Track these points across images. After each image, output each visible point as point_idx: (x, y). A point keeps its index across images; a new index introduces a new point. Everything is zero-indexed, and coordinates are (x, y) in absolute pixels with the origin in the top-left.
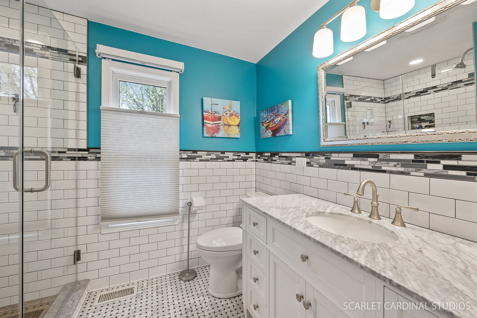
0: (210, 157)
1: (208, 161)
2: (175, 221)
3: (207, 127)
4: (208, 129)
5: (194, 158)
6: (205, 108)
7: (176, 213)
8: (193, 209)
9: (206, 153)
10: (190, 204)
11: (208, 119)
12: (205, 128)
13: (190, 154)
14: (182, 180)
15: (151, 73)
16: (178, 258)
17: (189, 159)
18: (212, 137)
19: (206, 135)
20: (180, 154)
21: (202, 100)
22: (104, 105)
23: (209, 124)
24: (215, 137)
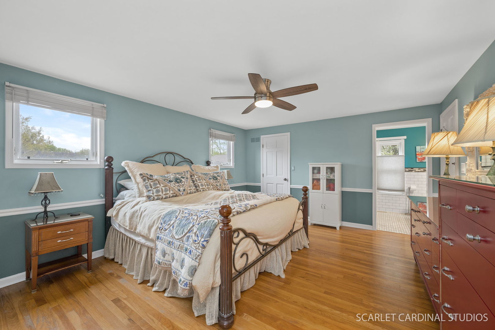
0: (420, 170)
1: (419, 172)
2: (403, 194)
3: (418, 158)
4: (419, 159)
5: (412, 171)
6: (417, 151)
7: (403, 191)
8: (411, 190)
9: (418, 169)
10: (409, 188)
11: (418, 155)
12: (417, 159)
13: (410, 169)
14: (406, 180)
15: (387, 142)
16: (404, 209)
17: (409, 171)
18: (421, 162)
19: (417, 161)
20: (405, 169)
21: (416, 147)
22: (377, 155)
23: (419, 157)
24: (423, 162)
